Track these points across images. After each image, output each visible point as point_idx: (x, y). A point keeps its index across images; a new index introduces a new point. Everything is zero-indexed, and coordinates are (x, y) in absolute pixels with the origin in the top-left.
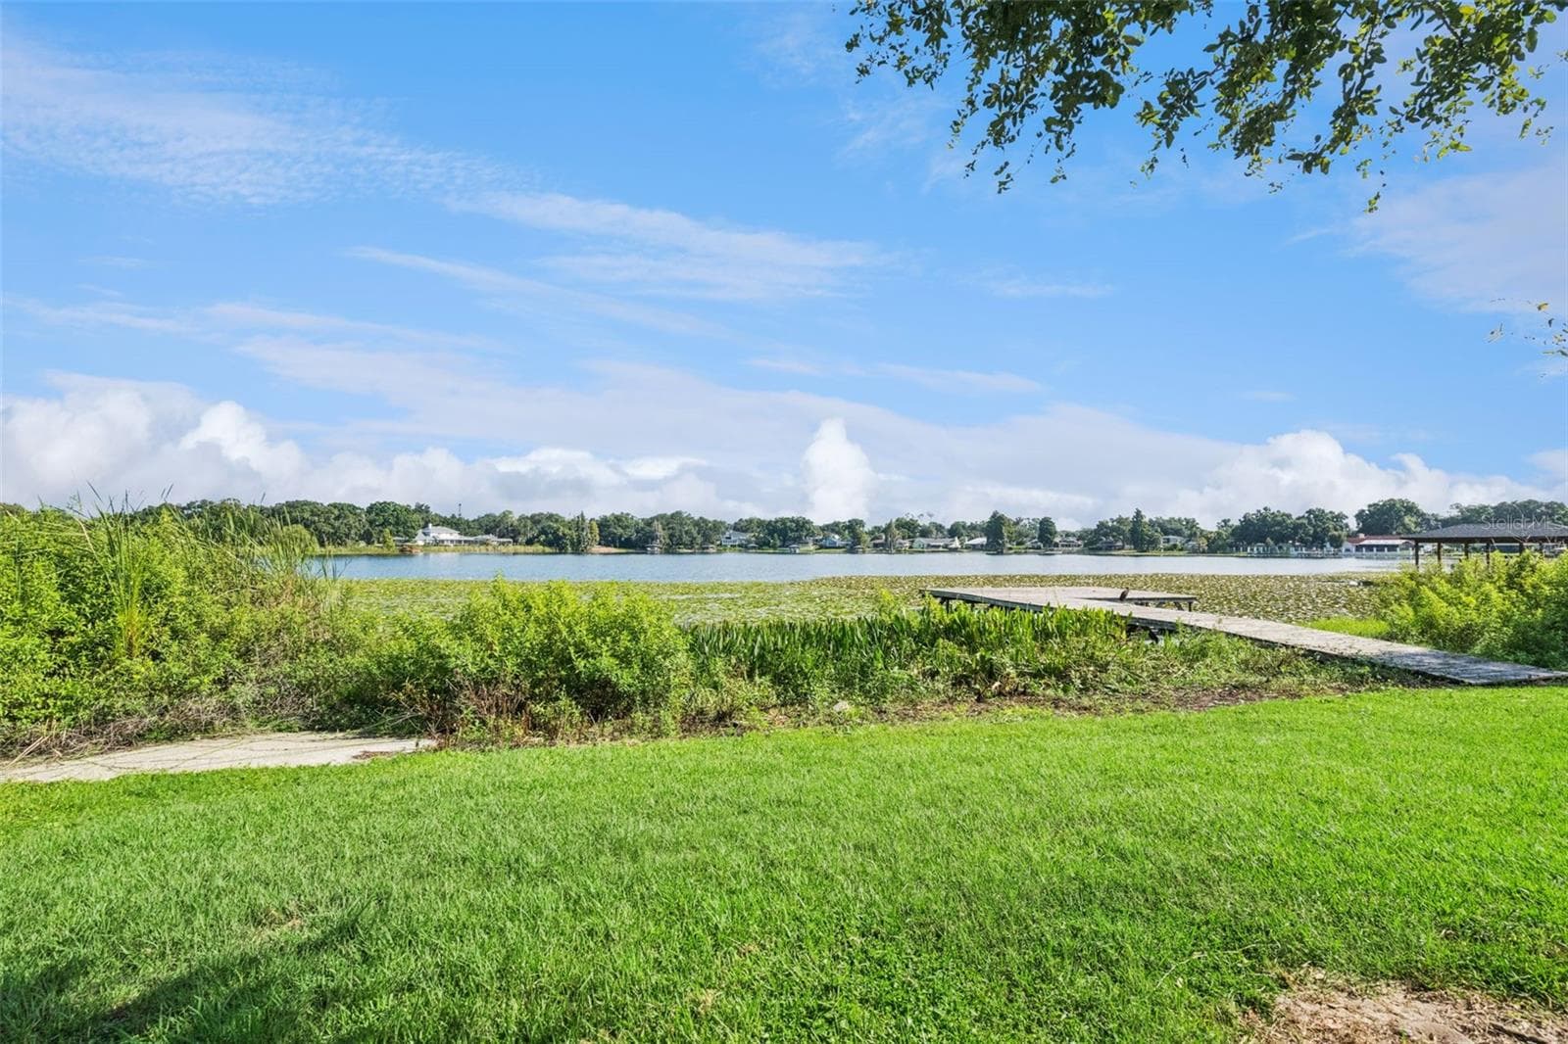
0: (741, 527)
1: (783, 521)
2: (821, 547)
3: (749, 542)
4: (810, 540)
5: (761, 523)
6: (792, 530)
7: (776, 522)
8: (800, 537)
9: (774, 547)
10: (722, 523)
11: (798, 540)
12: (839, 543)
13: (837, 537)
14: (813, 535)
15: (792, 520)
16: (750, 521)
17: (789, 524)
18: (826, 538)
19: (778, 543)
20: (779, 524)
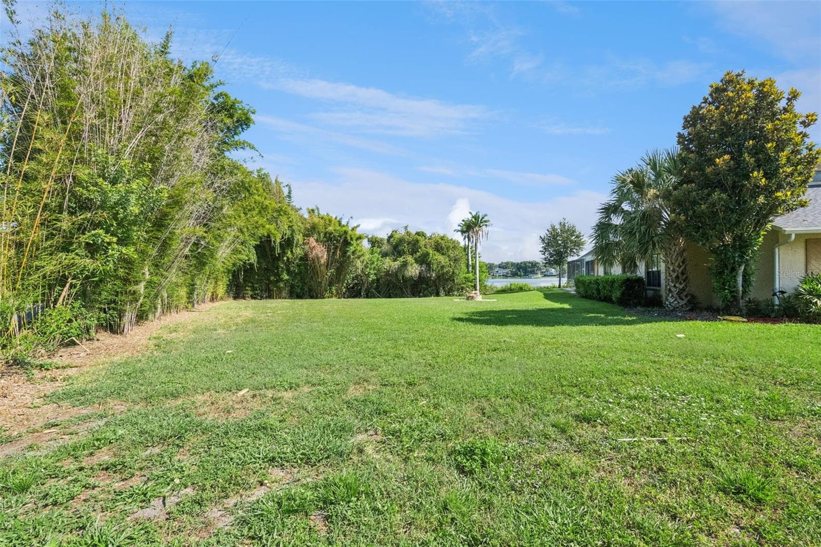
0: (503, 266)
1: (525, 263)
2: (545, 276)
3: (508, 273)
4: (539, 272)
5: (513, 264)
6: (529, 268)
7: (521, 263)
8: (533, 271)
9: (520, 276)
10: (493, 264)
11: (533, 272)
12: (554, 274)
13: (553, 270)
14: (540, 269)
15: (529, 263)
16: (508, 263)
17: (528, 264)
18: (547, 271)
19: (523, 274)
20: (522, 265)
